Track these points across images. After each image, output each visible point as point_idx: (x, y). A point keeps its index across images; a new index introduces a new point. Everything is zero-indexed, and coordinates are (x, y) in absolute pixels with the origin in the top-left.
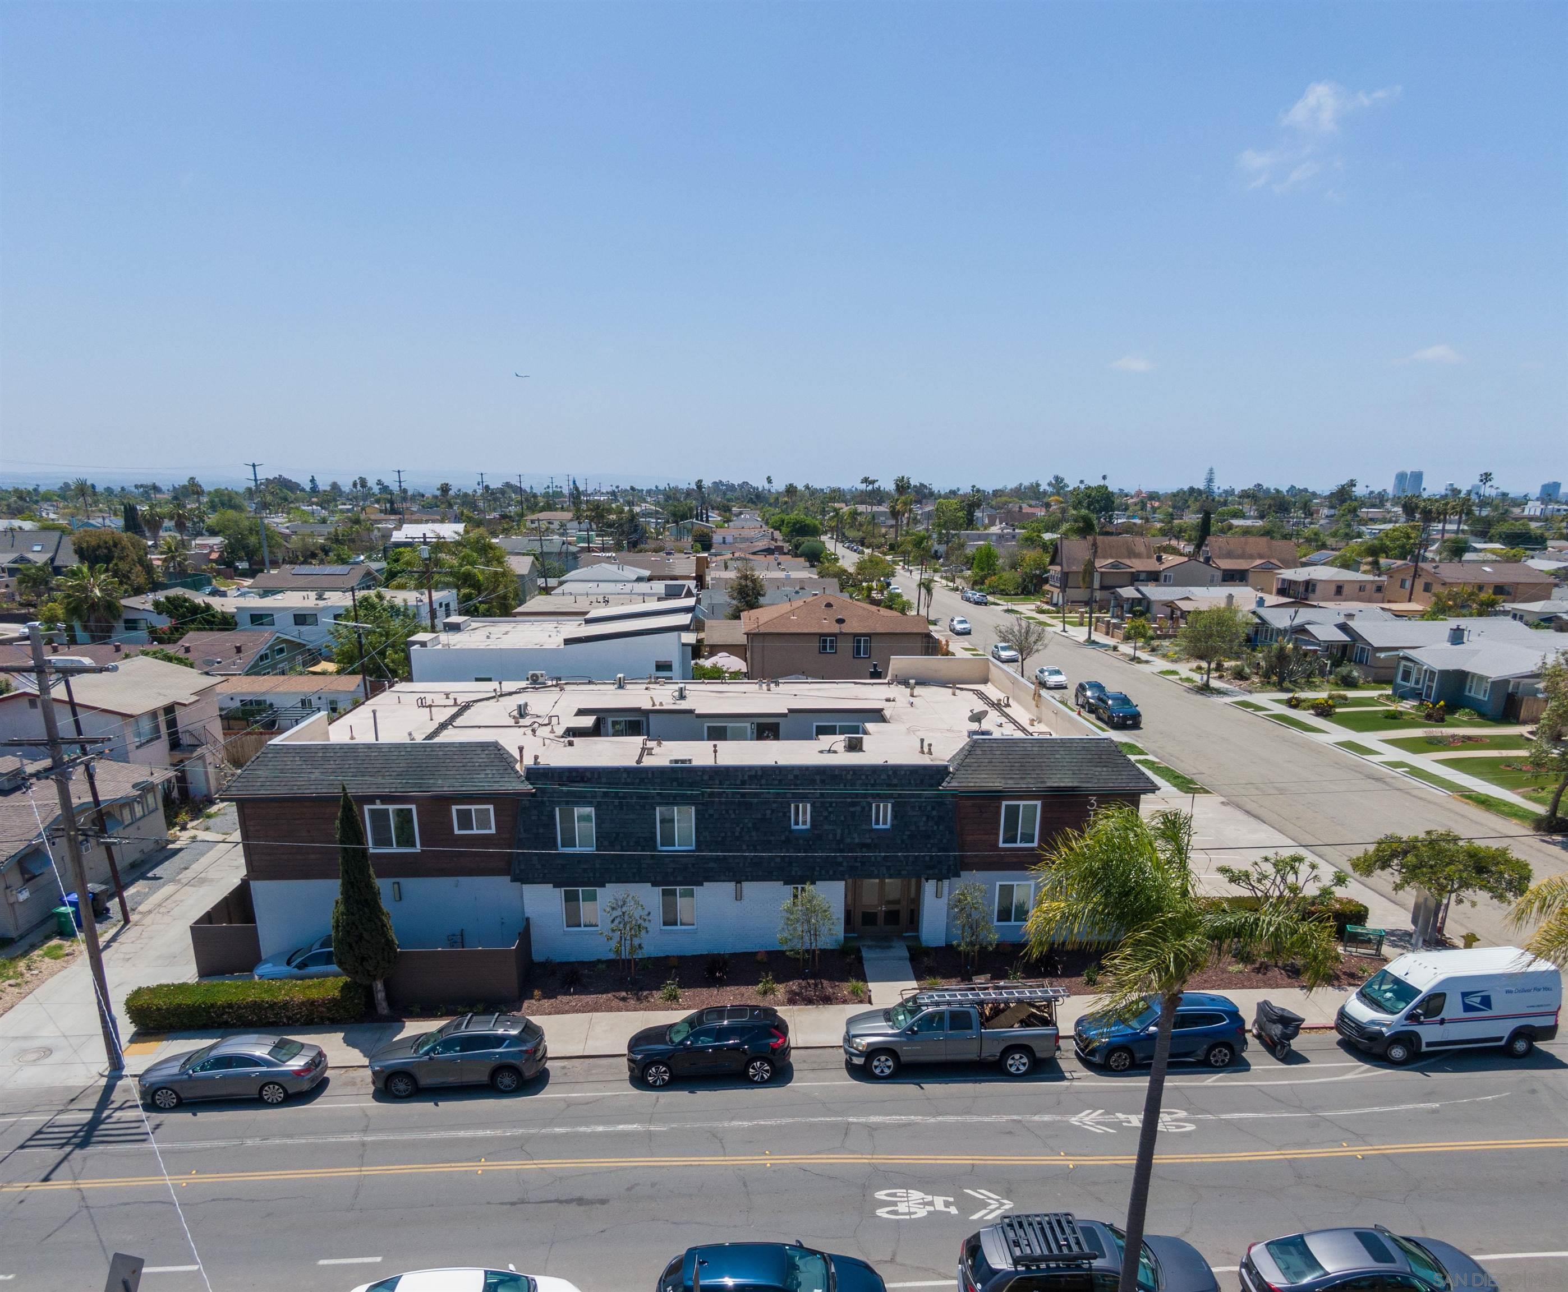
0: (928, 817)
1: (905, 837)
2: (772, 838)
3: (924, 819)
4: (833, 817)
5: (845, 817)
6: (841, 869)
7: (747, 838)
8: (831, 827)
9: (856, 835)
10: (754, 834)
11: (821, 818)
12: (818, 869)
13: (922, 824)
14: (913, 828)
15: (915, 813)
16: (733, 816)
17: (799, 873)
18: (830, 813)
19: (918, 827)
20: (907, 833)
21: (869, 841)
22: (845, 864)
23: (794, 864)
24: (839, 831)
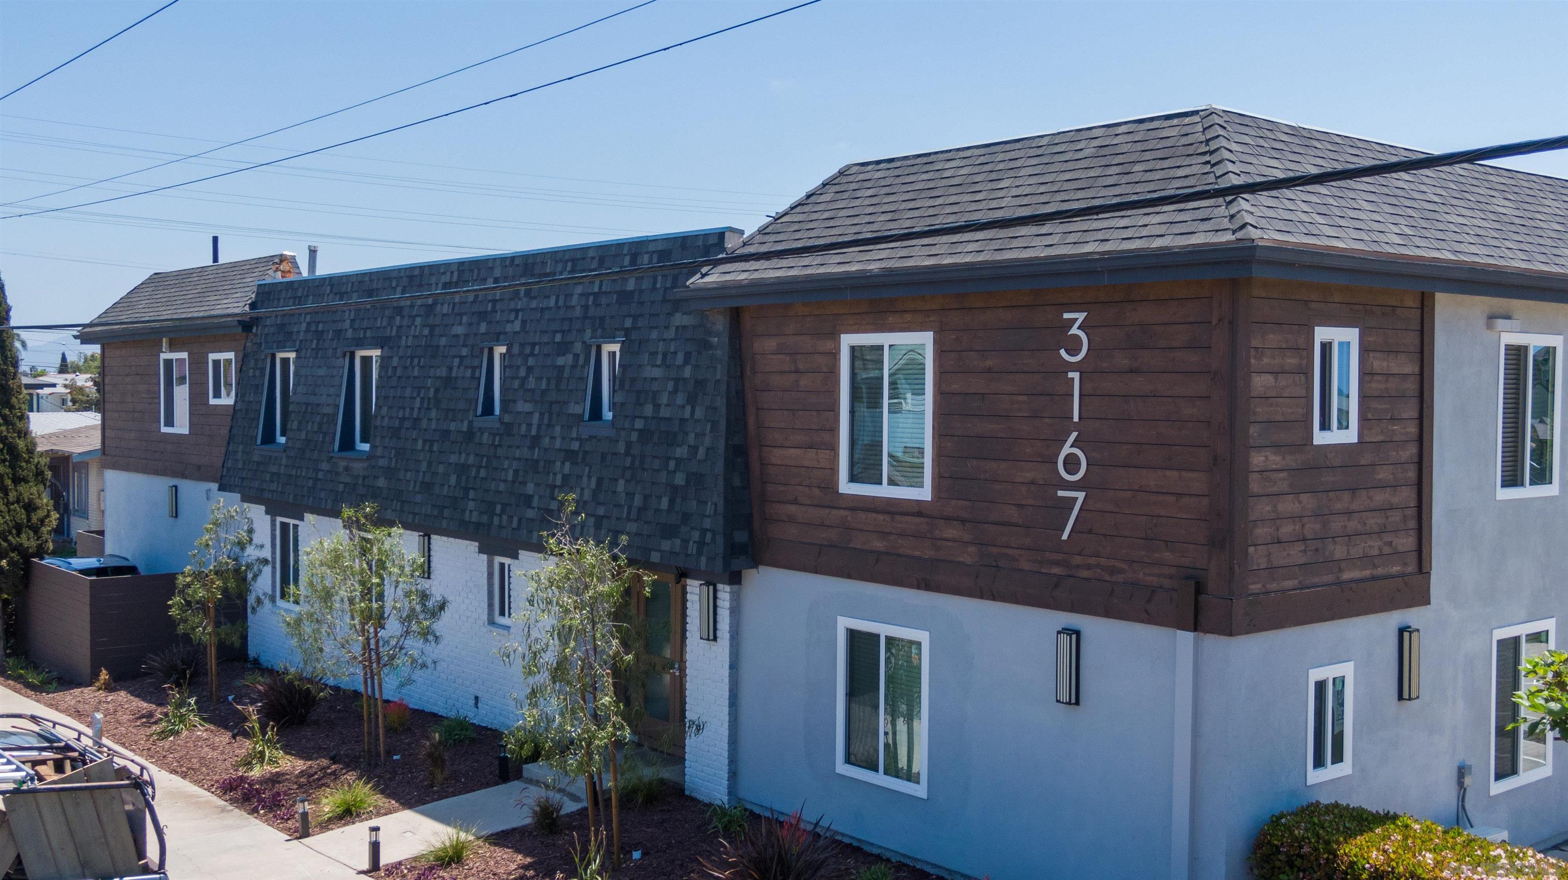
0: (677, 381)
1: (634, 437)
2: (453, 426)
3: (670, 385)
4: (531, 383)
5: (549, 380)
6: (530, 514)
7: (424, 424)
8: (528, 407)
9: (558, 429)
10: (433, 414)
11: (516, 383)
12: (498, 509)
13: (664, 399)
14: (648, 410)
15: (657, 373)
16: (416, 373)
17: (475, 518)
18: (530, 369)
19: (657, 407)
20: (639, 424)
21: (575, 446)
22: (535, 503)
23: (472, 494)
24: (536, 418)
